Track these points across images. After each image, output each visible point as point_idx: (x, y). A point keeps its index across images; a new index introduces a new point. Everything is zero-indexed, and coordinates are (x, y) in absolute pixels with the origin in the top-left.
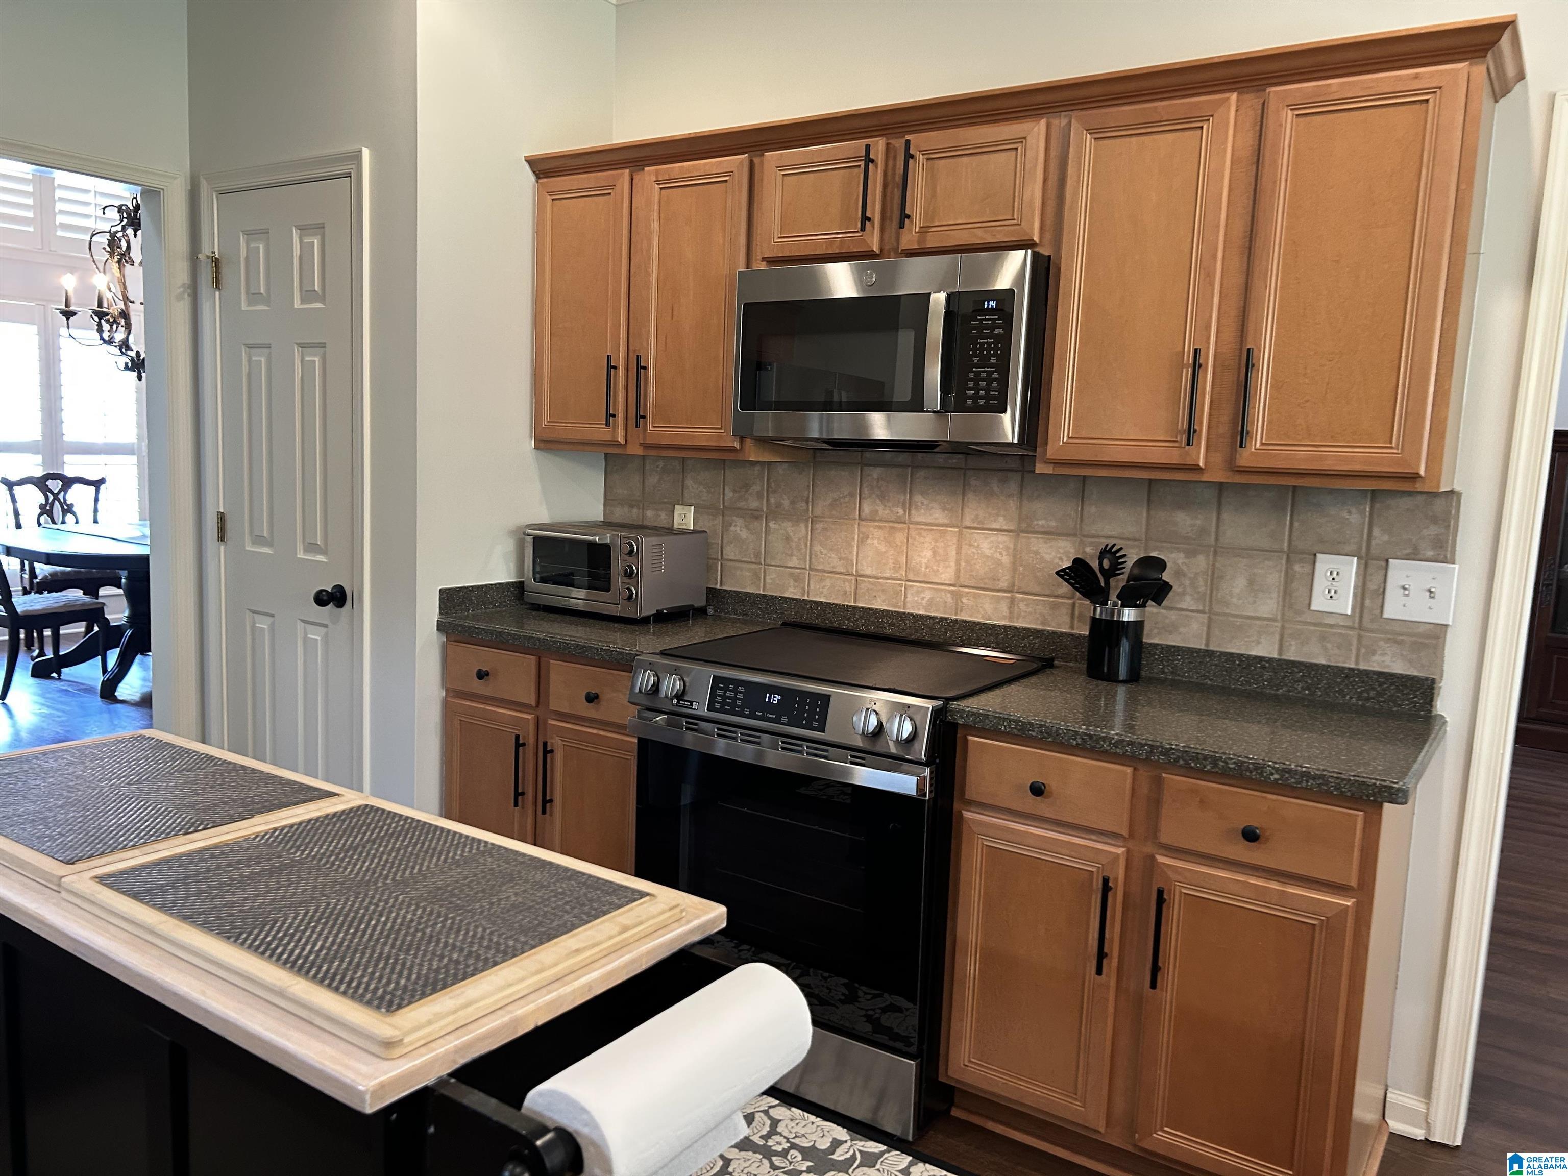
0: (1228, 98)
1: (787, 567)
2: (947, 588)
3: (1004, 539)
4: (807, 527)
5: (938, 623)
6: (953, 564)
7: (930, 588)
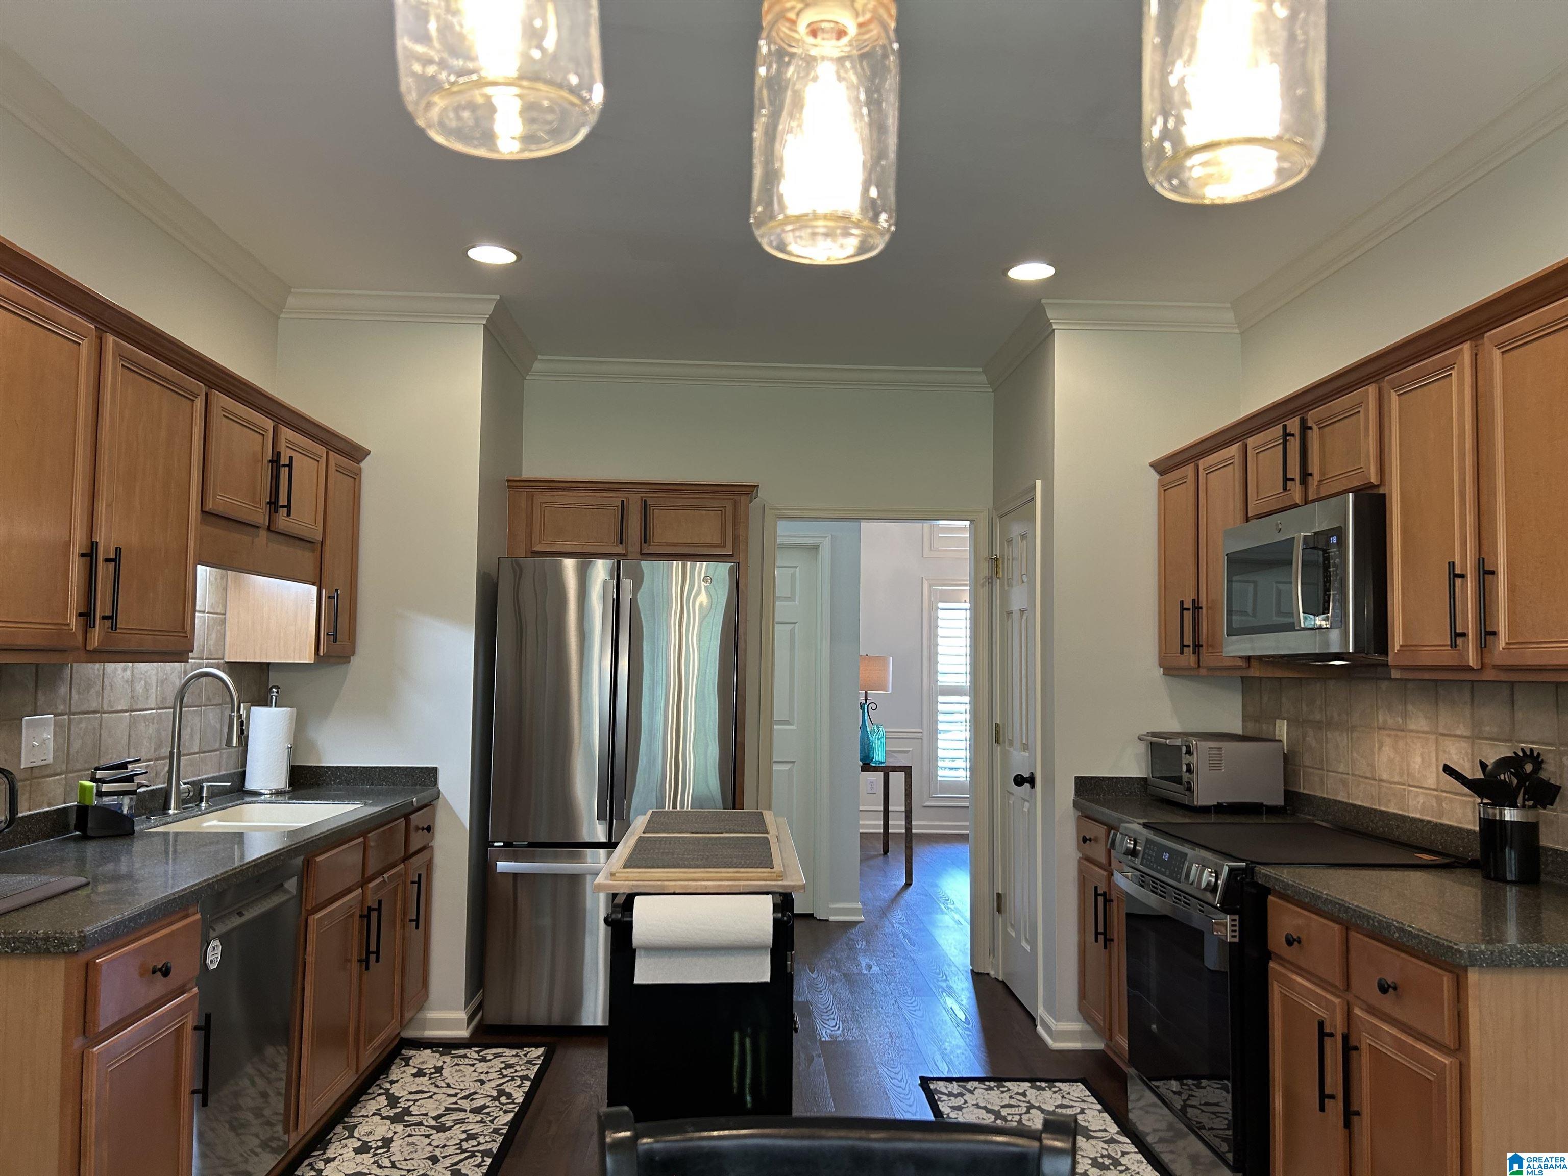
0: (1462, 348)
1: (1339, 773)
2: (1432, 792)
3: (1464, 745)
4: (1348, 737)
5: (1425, 825)
6: (1435, 770)
7: (1423, 793)
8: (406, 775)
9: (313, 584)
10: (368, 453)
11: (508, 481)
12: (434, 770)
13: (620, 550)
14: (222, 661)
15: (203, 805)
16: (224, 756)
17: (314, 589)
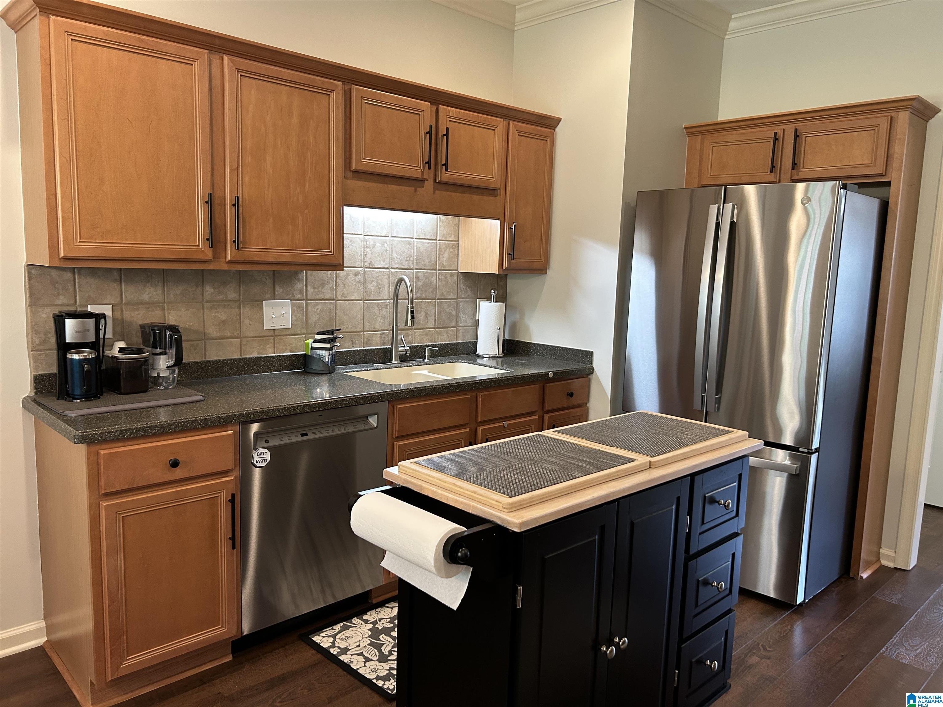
8: (574, 355)
9: (498, 219)
10: (559, 120)
11: (685, 128)
12: (591, 353)
13: (771, 177)
14: (457, 271)
15: (426, 360)
16: (461, 331)
17: (498, 222)
